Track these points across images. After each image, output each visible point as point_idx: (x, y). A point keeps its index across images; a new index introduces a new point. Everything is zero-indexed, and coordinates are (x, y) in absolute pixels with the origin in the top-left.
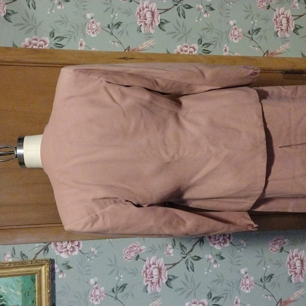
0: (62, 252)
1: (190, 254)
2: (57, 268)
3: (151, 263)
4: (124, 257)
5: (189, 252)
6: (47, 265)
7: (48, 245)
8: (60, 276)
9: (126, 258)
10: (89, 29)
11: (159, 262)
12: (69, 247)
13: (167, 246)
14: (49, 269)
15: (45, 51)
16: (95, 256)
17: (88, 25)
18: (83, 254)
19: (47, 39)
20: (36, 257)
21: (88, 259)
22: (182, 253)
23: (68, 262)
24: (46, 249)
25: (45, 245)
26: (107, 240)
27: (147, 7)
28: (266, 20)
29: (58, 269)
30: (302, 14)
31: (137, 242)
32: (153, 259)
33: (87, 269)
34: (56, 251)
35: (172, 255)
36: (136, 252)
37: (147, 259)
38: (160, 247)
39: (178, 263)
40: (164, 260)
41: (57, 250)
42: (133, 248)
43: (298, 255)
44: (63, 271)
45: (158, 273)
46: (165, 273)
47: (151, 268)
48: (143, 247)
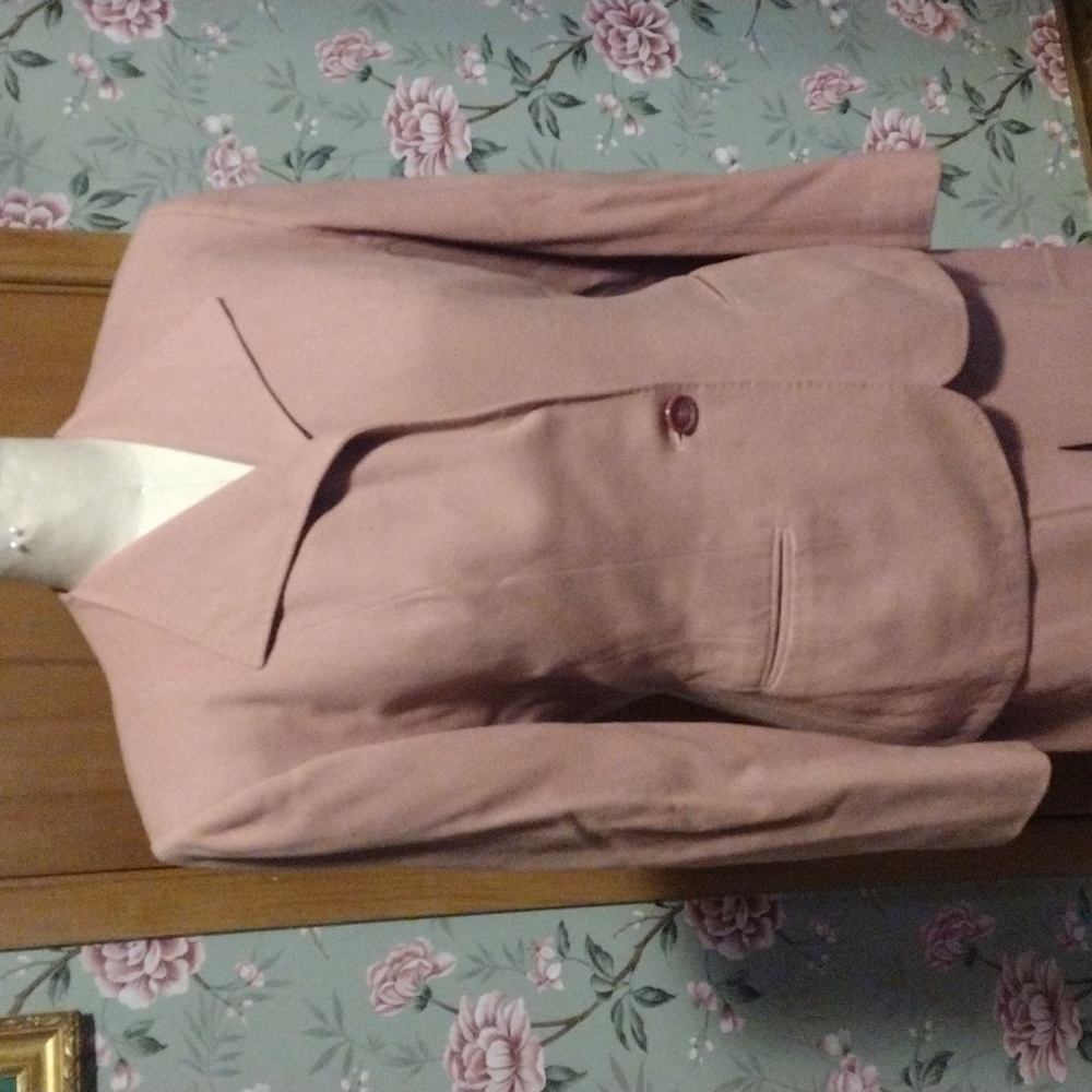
0: (123, 985)
1: (626, 979)
2: (103, 1051)
3: (479, 1020)
4: (372, 998)
5: (623, 975)
6: (65, 1033)
7: (66, 959)
8: (119, 1083)
9: (381, 1002)
10: (217, 168)
11: (512, 1013)
12: (151, 964)
13: (538, 949)
14: (74, 1051)
15: (53, 240)
16: (259, 997)
17: (213, 155)
18: (208, 988)
19: (64, 200)
20: (18, 1007)
21: (231, 1012)
22: (595, 976)
23: (150, 1023)
24: (61, 974)
25: (57, 956)
26: (304, 931)
27: (423, 99)
28: (841, 146)
29: (108, 1053)
30: (961, 131)
31: (421, 939)
32: (485, 1003)
33: (227, 1048)
34: (98, 980)
35: (560, 986)
36: (419, 979)
37: (463, 1006)
38: (509, 955)
39: (582, 1017)
40: (528, 1006)
41: (104, 975)
42: (407, 962)
43: (1033, 974)
44: (130, 1059)
45: (506, 1059)
46: (536, 1058)
47: (481, 1042)
48: (444, 958)
